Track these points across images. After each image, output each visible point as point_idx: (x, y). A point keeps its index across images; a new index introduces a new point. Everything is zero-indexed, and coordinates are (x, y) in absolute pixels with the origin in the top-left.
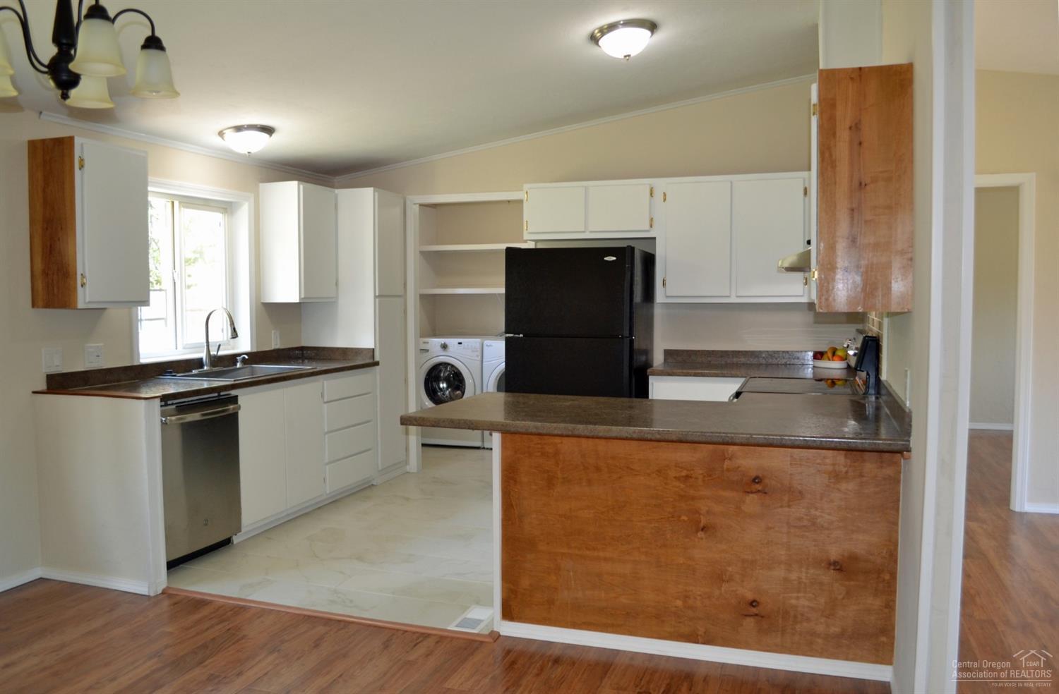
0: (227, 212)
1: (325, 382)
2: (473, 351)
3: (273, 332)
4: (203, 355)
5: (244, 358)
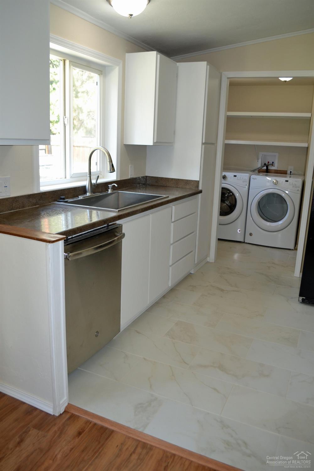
0: (102, 74)
1: (174, 207)
2: (243, 182)
3: (130, 166)
4: (86, 183)
5: (115, 186)
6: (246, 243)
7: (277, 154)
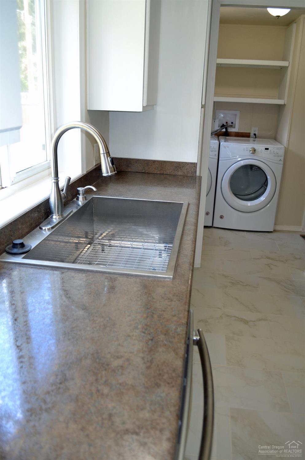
2: (212, 151)
5: (92, 189)
6: (215, 227)
7: (238, 113)
